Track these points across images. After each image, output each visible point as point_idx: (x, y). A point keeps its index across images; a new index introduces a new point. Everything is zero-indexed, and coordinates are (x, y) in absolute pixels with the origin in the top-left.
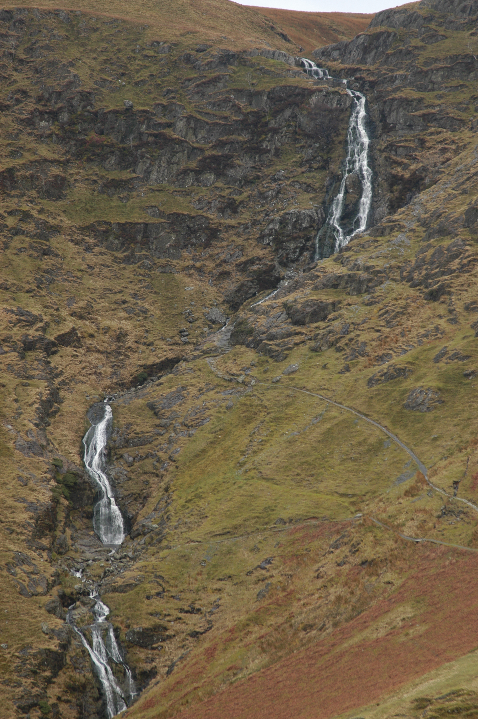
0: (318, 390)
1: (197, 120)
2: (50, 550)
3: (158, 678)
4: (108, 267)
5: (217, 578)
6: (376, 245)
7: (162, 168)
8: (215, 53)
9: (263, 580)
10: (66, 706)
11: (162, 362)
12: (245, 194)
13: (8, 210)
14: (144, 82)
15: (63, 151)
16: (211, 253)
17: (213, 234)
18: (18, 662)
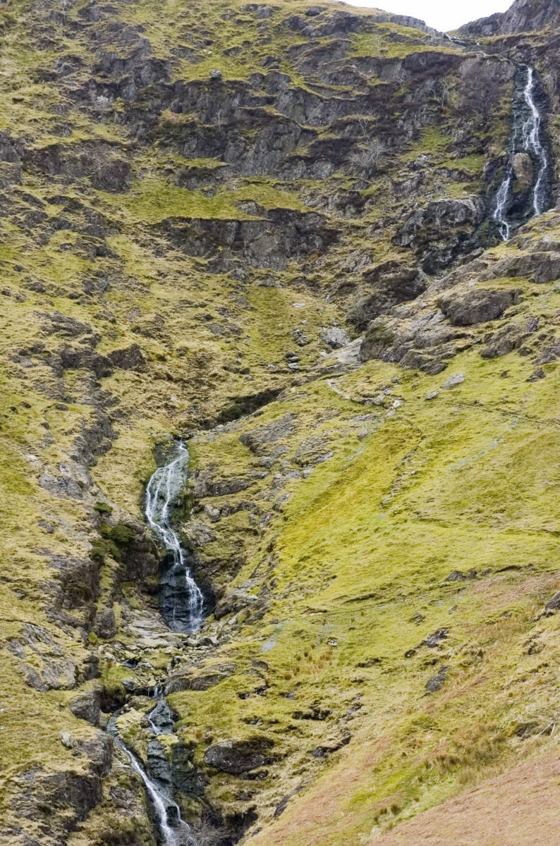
0: (497, 404)
1: (307, 95)
2: (86, 627)
3: (259, 824)
4: (187, 275)
5: (357, 662)
7: (261, 155)
8: (330, 16)
9: (434, 663)
11: (261, 393)
12: (374, 187)
13: (49, 197)
14: (236, 50)
15: (128, 133)
16: (329, 261)
17: (331, 237)
18: (17, 793)
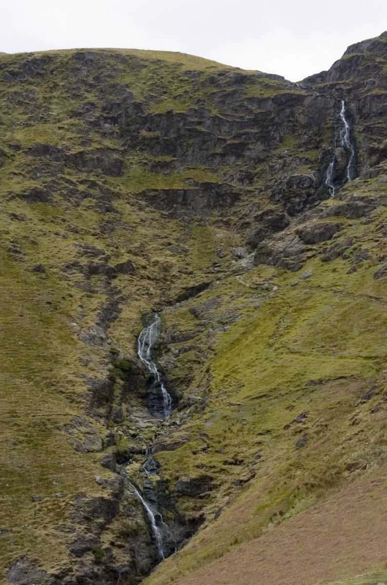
0: (331, 287)
1: (220, 119)
2: (107, 418)
3: (206, 523)
4: (157, 221)
5: (258, 433)
6: (366, 184)
7: (196, 153)
8: (232, 75)
9: (300, 431)
10: (120, 551)
11: (200, 285)
12: (259, 169)
13: (80, 180)
14: (180, 96)
15: (122, 143)
16: (235, 210)
17: (236, 197)
18: (72, 510)
